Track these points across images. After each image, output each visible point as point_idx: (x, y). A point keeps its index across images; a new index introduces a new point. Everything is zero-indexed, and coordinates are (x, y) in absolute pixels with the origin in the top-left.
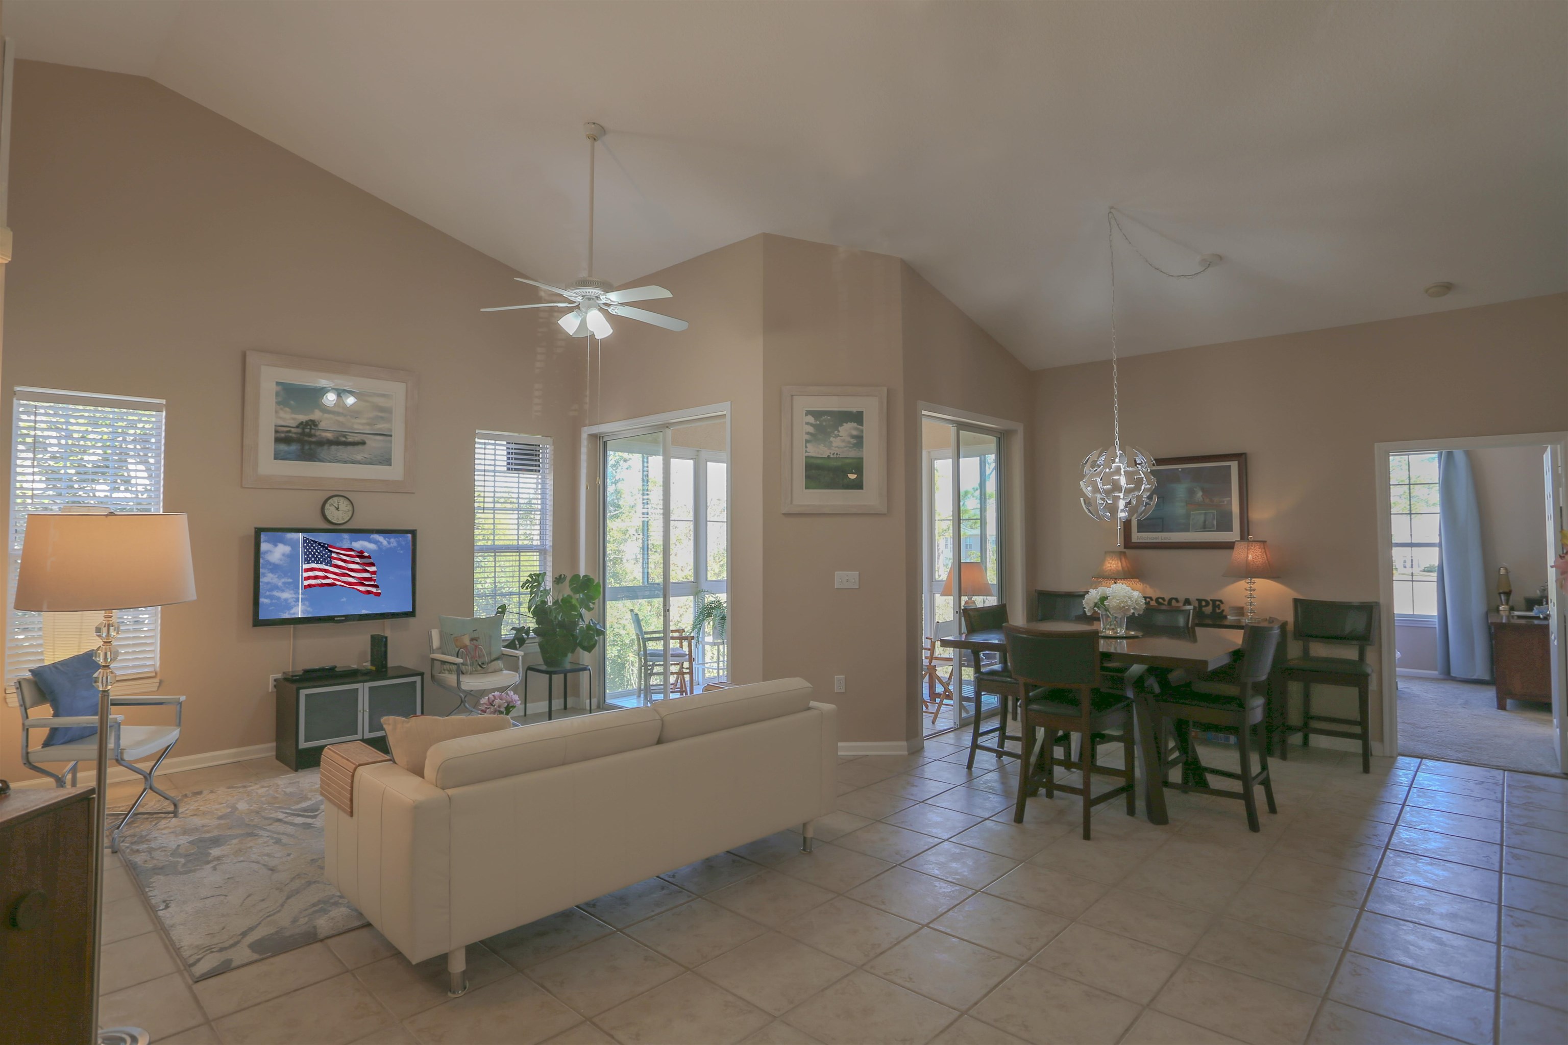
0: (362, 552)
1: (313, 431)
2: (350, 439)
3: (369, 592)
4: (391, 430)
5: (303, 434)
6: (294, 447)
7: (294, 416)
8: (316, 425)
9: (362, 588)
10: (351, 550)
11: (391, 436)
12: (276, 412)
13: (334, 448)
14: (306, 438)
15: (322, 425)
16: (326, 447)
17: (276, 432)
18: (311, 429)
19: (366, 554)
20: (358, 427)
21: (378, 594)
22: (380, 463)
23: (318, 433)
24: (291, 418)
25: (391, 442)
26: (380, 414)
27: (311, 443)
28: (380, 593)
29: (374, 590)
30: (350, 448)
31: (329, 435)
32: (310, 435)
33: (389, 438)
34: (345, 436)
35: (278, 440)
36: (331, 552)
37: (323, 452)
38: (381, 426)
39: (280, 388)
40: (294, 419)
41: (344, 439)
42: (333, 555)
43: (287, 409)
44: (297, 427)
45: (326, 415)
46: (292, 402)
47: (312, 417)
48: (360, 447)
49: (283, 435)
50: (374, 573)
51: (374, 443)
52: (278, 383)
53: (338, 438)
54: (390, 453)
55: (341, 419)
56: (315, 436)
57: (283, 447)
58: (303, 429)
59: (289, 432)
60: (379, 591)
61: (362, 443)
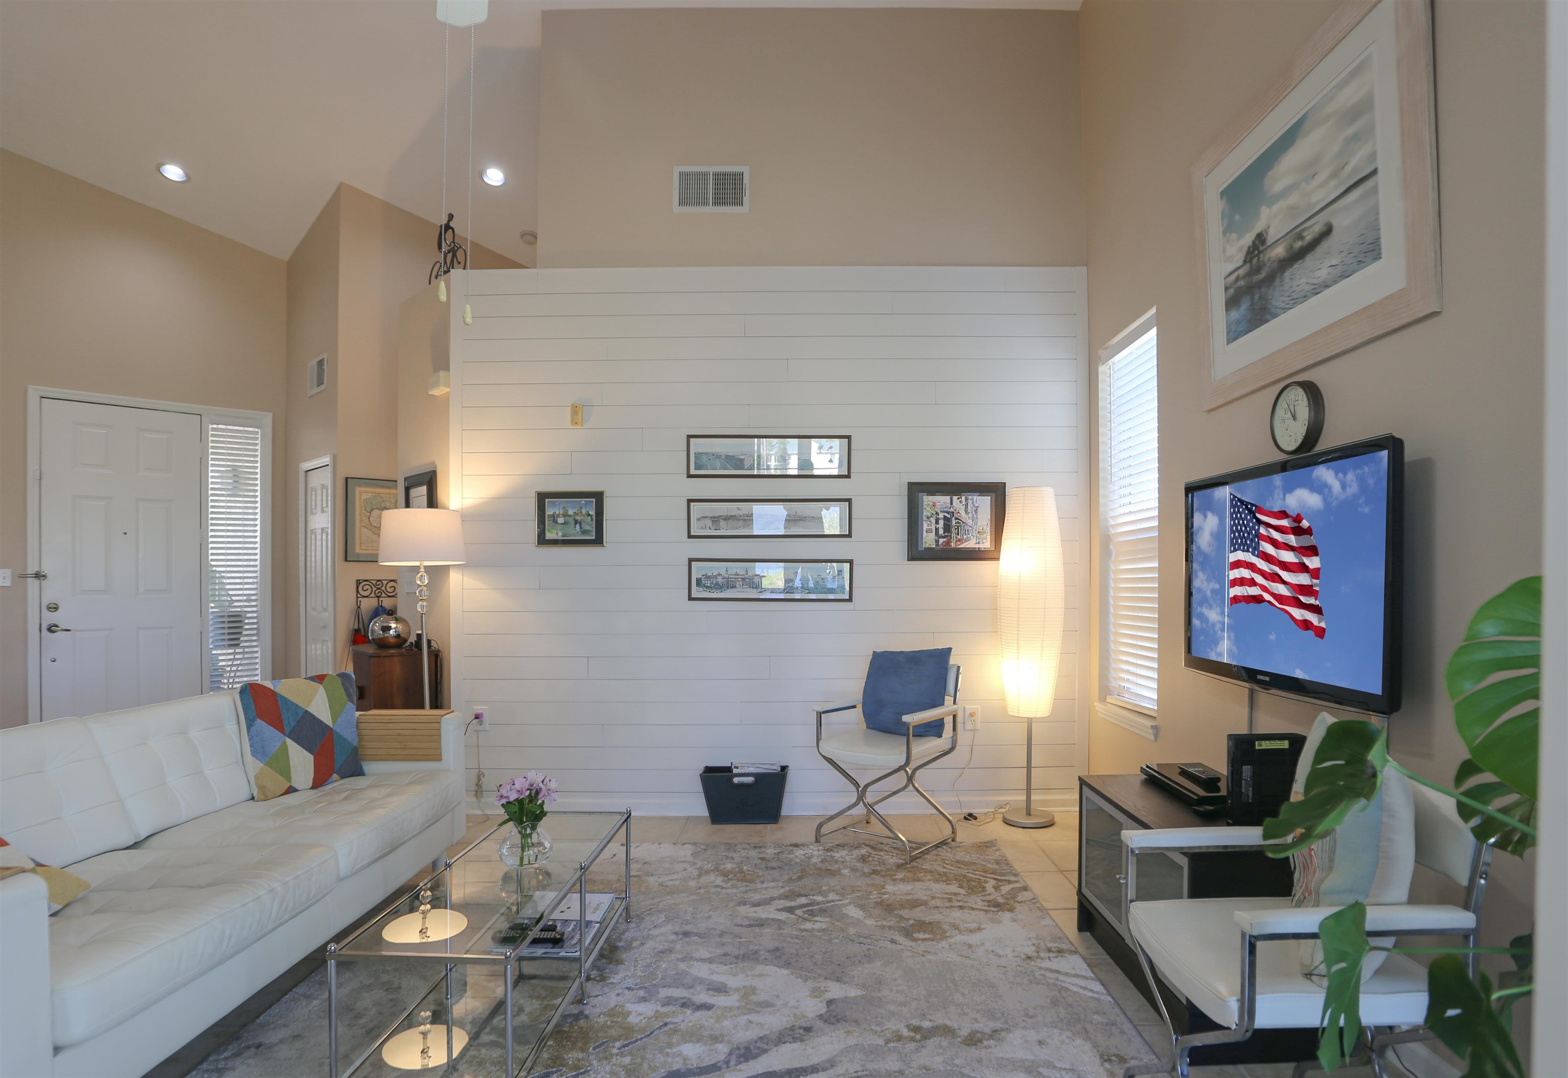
0: (1298, 519)
2: (1309, 237)
3: (1306, 625)
9: (1298, 613)
10: (1283, 514)
12: (1223, 251)
14: (1256, 277)
17: (1226, 288)
19: (1305, 524)
21: (1320, 633)
28: (1323, 630)
29: (1313, 618)
34: (1301, 235)
36: (1259, 522)
41: (1299, 244)
42: (1262, 530)
47: (1258, 229)
50: (1315, 573)
53: (1291, 247)
59: (1237, 280)
60: (1323, 625)
61: (1328, 231)
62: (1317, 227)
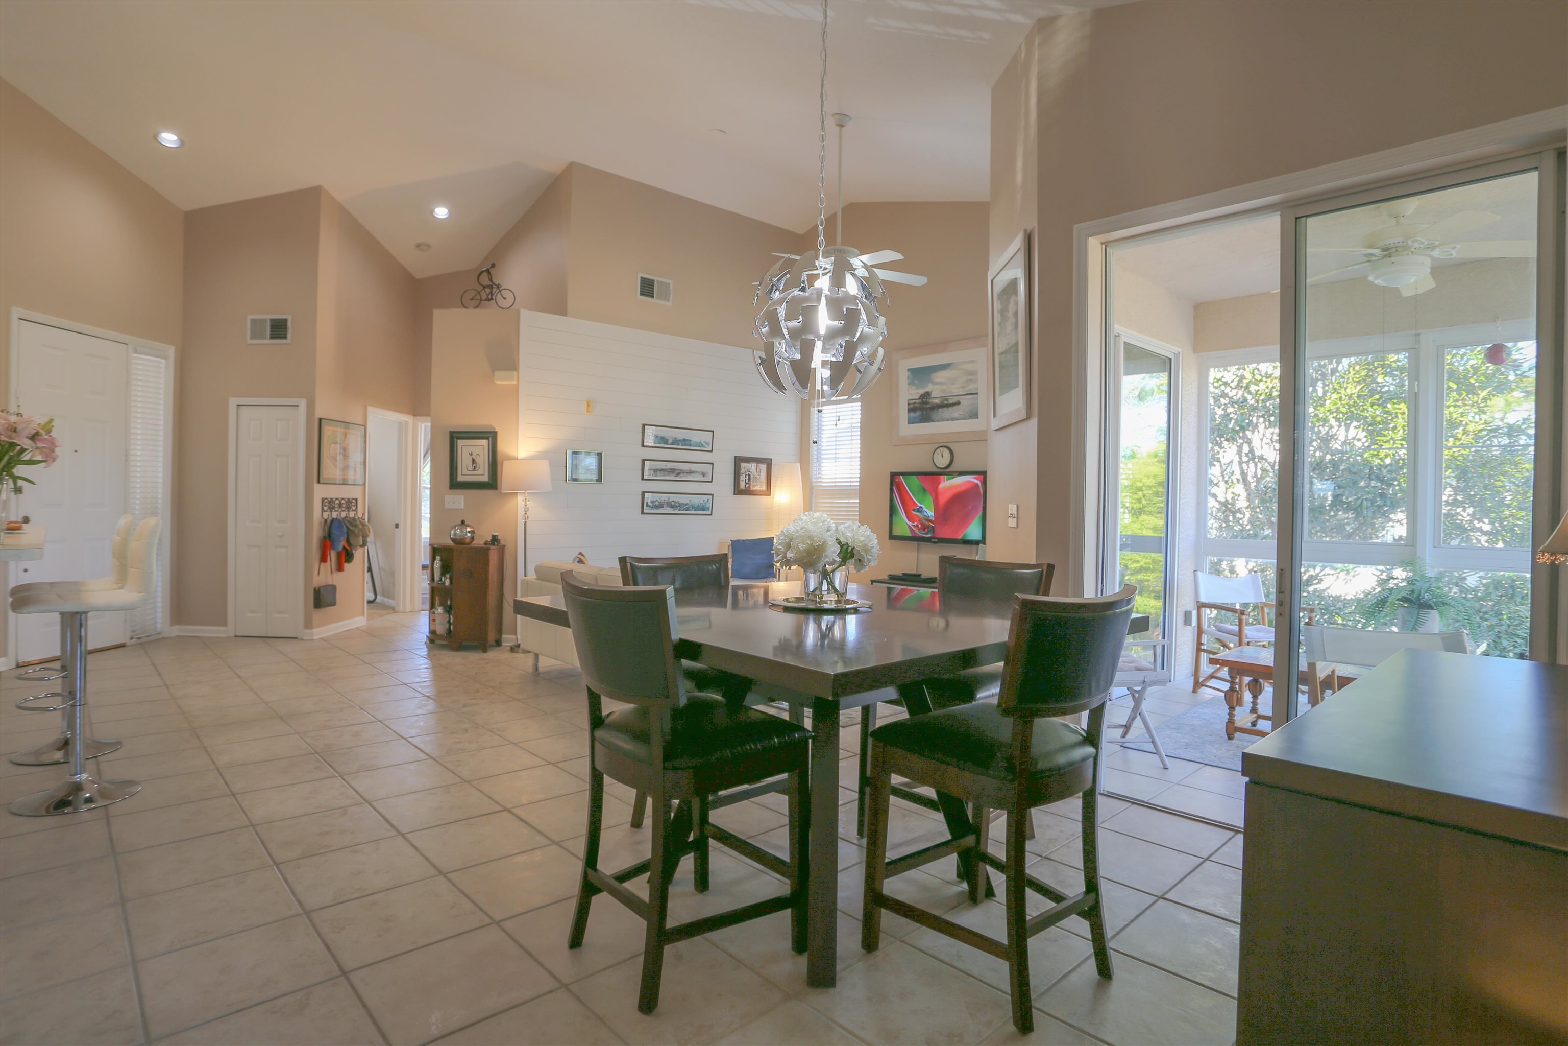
1: (928, 400)
2: (951, 402)
4: (977, 389)
5: (922, 403)
6: (918, 414)
7: (917, 391)
8: (929, 395)
11: (977, 394)
12: (908, 391)
13: (940, 410)
14: (924, 406)
15: (933, 395)
16: (935, 411)
17: (909, 404)
18: (927, 398)
20: (956, 391)
22: (971, 417)
23: (931, 401)
24: (916, 393)
25: (977, 399)
26: (969, 377)
27: (927, 409)
30: (950, 409)
31: (937, 401)
32: (926, 403)
33: (975, 396)
34: (947, 400)
35: (910, 410)
37: (934, 415)
38: (971, 388)
39: (909, 373)
40: (917, 393)
41: (946, 402)
43: (914, 387)
44: (919, 399)
45: (936, 386)
46: (916, 381)
47: (927, 389)
48: (956, 407)
49: (912, 406)
51: (966, 402)
52: (909, 370)
53: (942, 402)
54: (977, 409)
55: (944, 387)
56: (929, 403)
57: (912, 415)
58: (923, 399)
59: (915, 403)
61: (958, 403)
62: (954, 400)
